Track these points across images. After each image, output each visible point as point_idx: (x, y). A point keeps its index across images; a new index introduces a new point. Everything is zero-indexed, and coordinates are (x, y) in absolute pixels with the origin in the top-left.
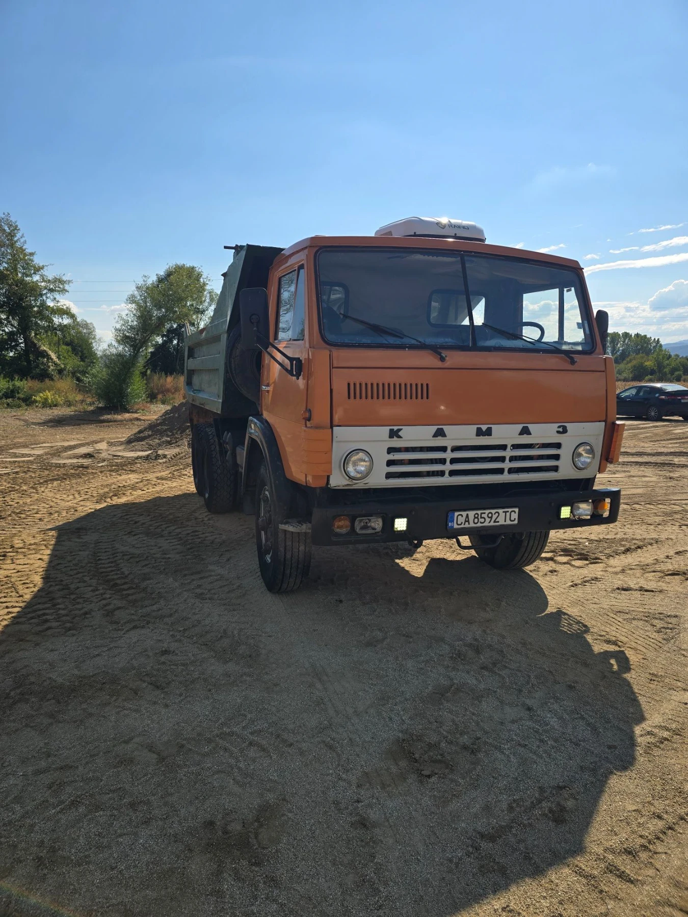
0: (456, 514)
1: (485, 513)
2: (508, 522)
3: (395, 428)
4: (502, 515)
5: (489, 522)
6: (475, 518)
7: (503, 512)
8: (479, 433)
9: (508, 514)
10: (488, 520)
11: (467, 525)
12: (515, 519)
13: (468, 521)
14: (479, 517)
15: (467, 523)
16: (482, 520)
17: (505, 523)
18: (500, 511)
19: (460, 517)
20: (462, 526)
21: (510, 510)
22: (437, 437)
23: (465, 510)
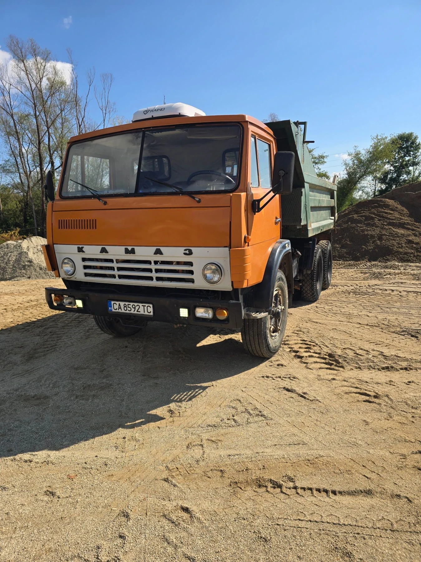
0: (113, 302)
1: (130, 305)
2: (146, 313)
3: (80, 246)
4: (142, 308)
5: (134, 311)
6: (124, 307)
7: (142, 306)
8: (127, 251)
9: (146, 308)
10: (133, 309)
11: (120, 311)
12: (151, 312)
13: (121, 308)
14: (127, 307)
15: (120, 309)
16: (130, 309)
17: (144, 313)
18: (141, 305)
19: (115, 305)
20: (117, 311)
21: (147, 305)
22: (103, 253)
23: (117, 301)
